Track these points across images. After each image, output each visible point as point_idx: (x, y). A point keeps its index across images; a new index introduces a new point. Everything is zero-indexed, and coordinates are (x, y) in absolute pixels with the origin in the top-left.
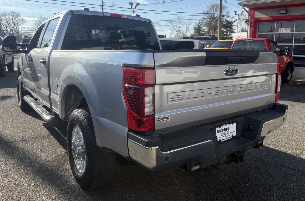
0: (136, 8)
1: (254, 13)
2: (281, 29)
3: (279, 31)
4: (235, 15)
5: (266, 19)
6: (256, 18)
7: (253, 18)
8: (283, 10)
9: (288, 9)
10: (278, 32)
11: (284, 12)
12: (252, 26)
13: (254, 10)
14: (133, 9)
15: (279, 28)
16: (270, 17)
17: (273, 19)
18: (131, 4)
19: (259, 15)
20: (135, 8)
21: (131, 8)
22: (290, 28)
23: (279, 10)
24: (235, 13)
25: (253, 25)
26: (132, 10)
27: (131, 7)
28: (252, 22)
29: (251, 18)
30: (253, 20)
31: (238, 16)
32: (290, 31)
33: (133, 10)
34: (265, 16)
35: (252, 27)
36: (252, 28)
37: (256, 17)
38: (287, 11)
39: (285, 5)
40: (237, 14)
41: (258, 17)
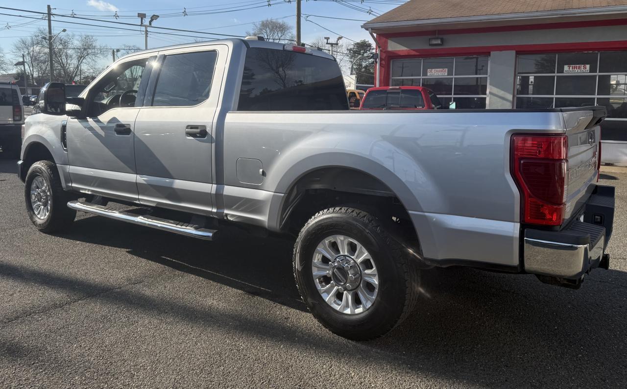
0: (150, 24)
1: (386, 43)
2: (431, 71)
3: (429, 74)
4: (327, 43)
5: (407, 54)
6: (389, 52)
7: (384, 51)
8: (437, 38)
9: (445, 37)
10: (426, 75)
11: (439, 42)
12: (382, 65)
13: (386, 38)
14: (146, 26)
15: (428, 70)
16: (414, 50)
17: (418, 54)
18: (142, 16)
19: (394, 46)
20: (148, 24)
21: (140, 24)
22: (447, 69)
23: (430, 39)
24: (326, 40)
25: (384, 63)
26: (143, 29)
27: (142, 23)
28: (383, 57)
29: (381, 51)
30: (384, 56)
31: (332, 46)
32: (446, 74)
33: (146, 28)
34: (405, 48)
35: (383, 67)
36: (383, 69)
37: (390, 49)
38: (442, 40)
39: (438, 30)
40: (331, 42)
41: (393, 50)
